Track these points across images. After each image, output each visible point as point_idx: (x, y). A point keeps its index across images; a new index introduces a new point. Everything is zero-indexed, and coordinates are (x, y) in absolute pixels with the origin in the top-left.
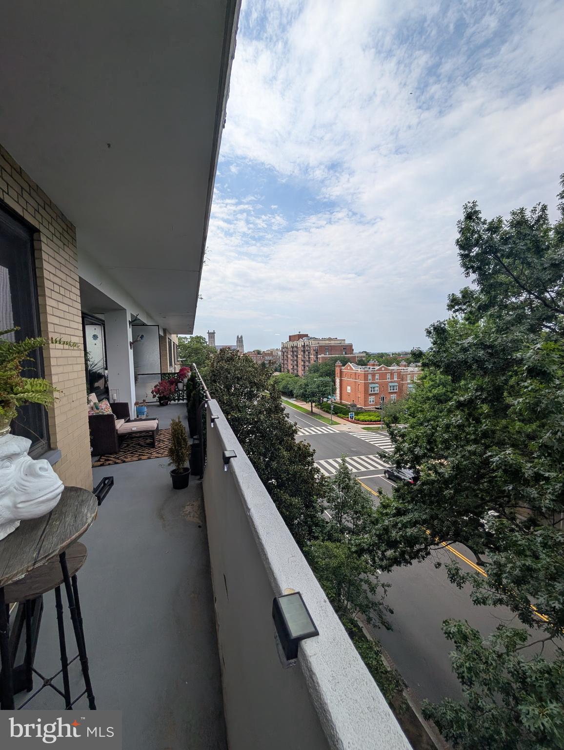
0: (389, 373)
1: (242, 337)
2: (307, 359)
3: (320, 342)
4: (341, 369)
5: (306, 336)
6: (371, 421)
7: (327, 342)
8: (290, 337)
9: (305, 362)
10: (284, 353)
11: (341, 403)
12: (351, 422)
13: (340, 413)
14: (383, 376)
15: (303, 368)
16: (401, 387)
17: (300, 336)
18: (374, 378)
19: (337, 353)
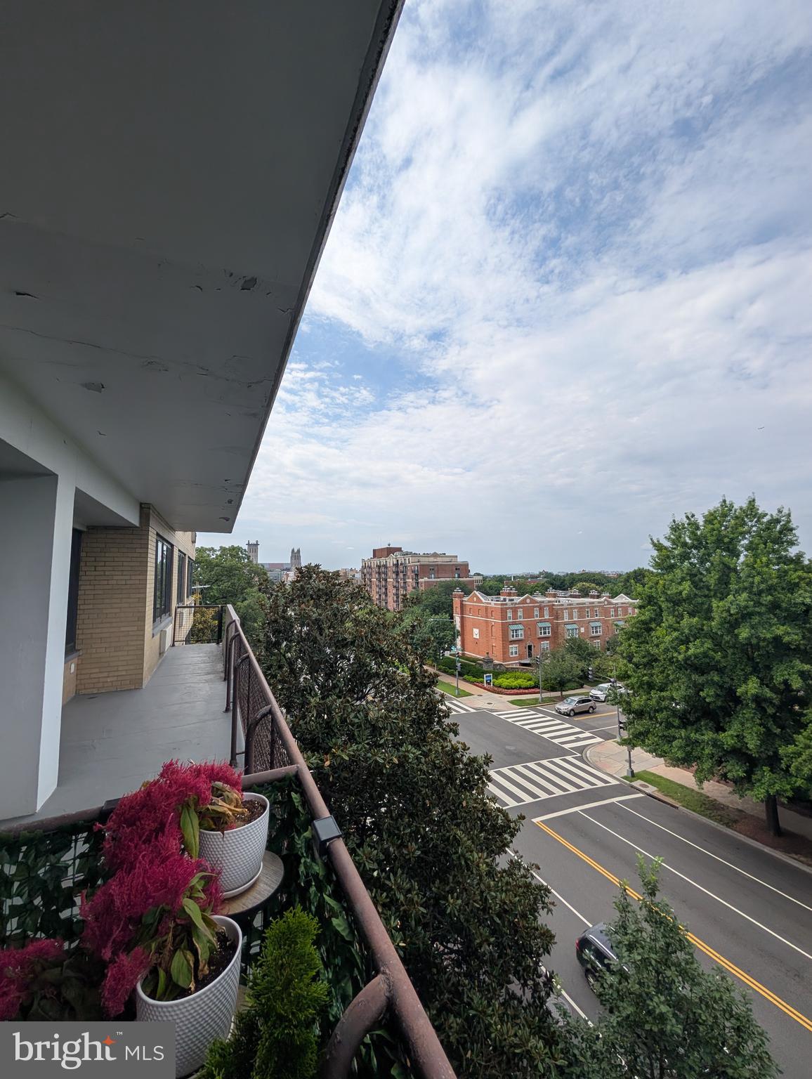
0: (536, 607)
1: (299, 551)
2: (402, 585)
3: (422, 559)
4: (462, 601)
5: (399, 550)
6: (520, 688)
7: (432, 559)
8: (374, 551)
9: (398, 590)
10: (365, 575)
11: (463, 656)
12: (489, 690)
13: (468, 674)
14: (528, 612)
15: (395, 599)
16: (555, 630)
17: (390, 551)
18: (515, 616)
19: (447, 575)
